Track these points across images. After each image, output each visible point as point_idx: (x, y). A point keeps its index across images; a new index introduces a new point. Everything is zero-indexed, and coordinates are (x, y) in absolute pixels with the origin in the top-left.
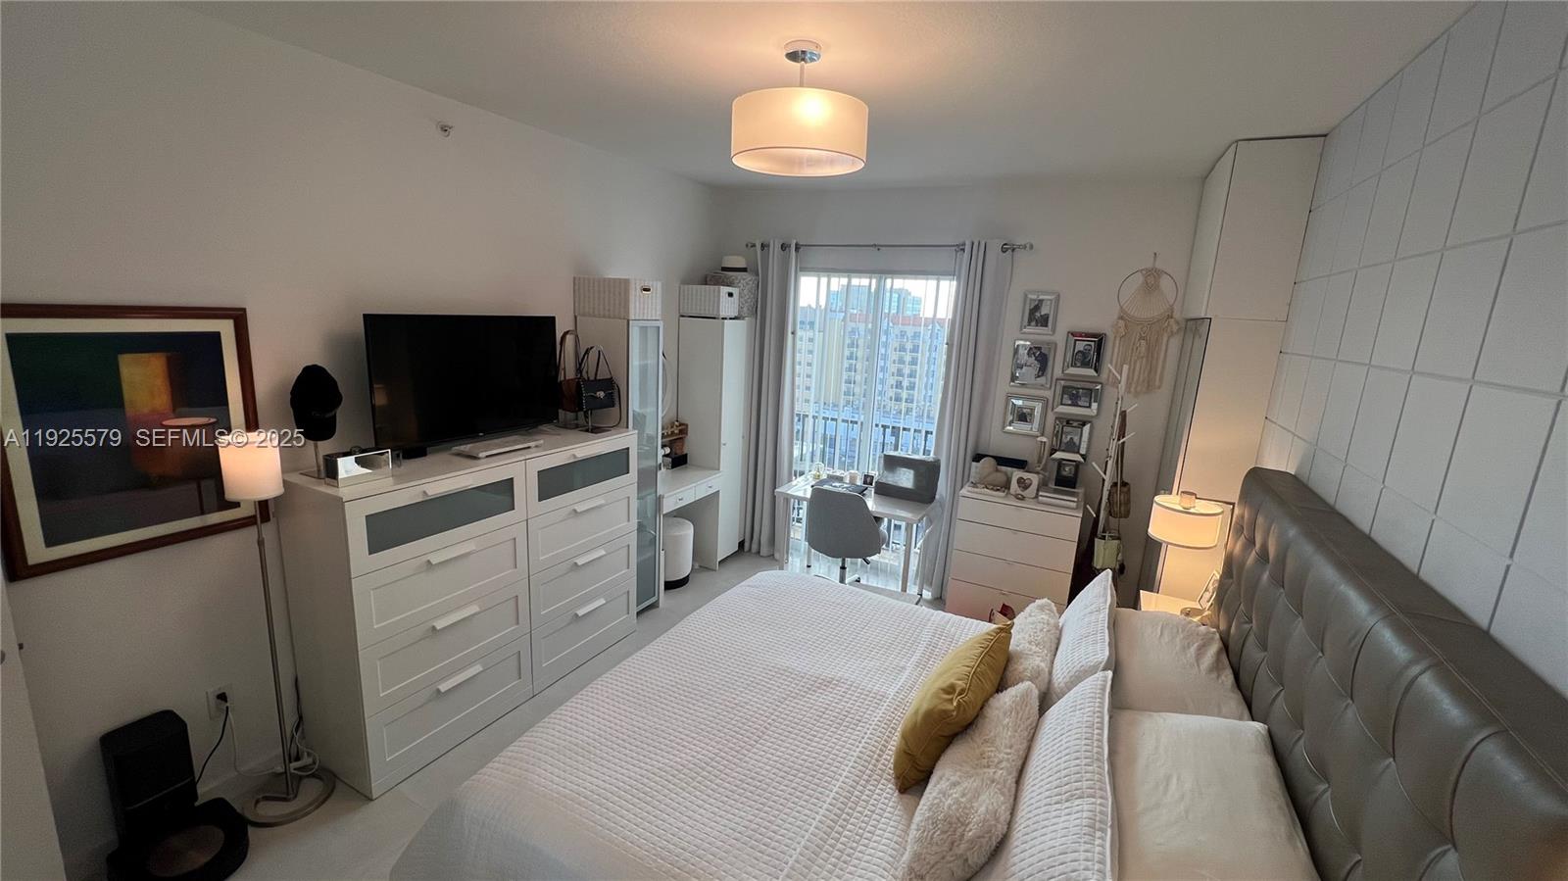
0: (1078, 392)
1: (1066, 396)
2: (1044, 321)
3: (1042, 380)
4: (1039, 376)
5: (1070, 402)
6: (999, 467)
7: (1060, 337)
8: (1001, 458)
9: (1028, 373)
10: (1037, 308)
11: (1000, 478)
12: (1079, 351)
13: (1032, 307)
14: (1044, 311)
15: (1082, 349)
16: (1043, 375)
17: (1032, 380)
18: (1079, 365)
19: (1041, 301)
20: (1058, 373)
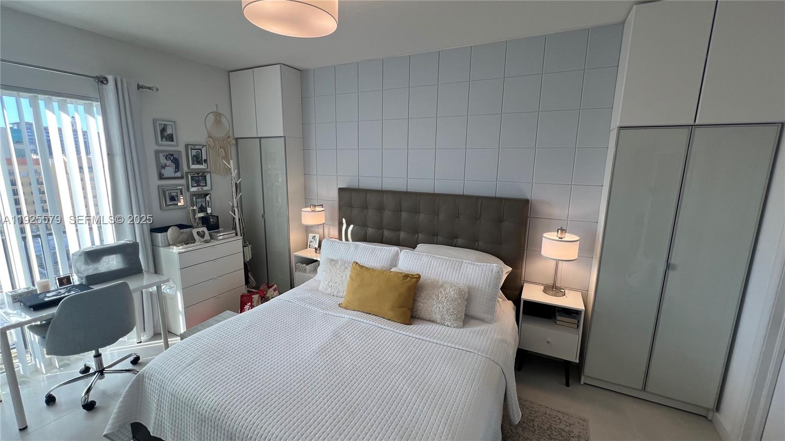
0: (199, 178)
1: (193, 182)
2: (170, 138)
3: (179, 174)
4: (176, 172)
5: (196, 185)
6: (181, 230)
7: (181, 148)
8: (180, 225)
9: (169, 171)
10: (163, 130)
11: (184, 236)
12: (194, 156)
13: (161, 129)
14: (169, 131)
15: (195, 154)
16: (178, 171)
17: (173, 175)
18: (195, 163)
19: (165, 125)
20: (185, 169)
